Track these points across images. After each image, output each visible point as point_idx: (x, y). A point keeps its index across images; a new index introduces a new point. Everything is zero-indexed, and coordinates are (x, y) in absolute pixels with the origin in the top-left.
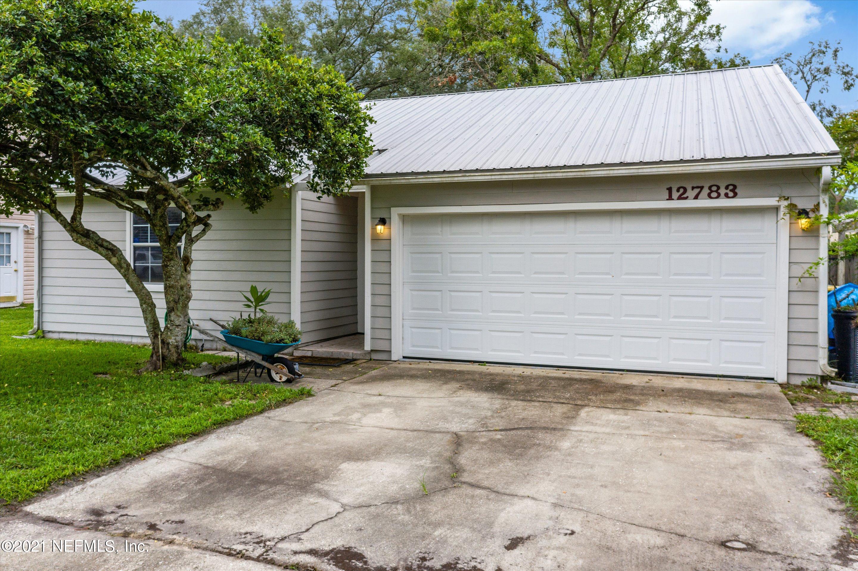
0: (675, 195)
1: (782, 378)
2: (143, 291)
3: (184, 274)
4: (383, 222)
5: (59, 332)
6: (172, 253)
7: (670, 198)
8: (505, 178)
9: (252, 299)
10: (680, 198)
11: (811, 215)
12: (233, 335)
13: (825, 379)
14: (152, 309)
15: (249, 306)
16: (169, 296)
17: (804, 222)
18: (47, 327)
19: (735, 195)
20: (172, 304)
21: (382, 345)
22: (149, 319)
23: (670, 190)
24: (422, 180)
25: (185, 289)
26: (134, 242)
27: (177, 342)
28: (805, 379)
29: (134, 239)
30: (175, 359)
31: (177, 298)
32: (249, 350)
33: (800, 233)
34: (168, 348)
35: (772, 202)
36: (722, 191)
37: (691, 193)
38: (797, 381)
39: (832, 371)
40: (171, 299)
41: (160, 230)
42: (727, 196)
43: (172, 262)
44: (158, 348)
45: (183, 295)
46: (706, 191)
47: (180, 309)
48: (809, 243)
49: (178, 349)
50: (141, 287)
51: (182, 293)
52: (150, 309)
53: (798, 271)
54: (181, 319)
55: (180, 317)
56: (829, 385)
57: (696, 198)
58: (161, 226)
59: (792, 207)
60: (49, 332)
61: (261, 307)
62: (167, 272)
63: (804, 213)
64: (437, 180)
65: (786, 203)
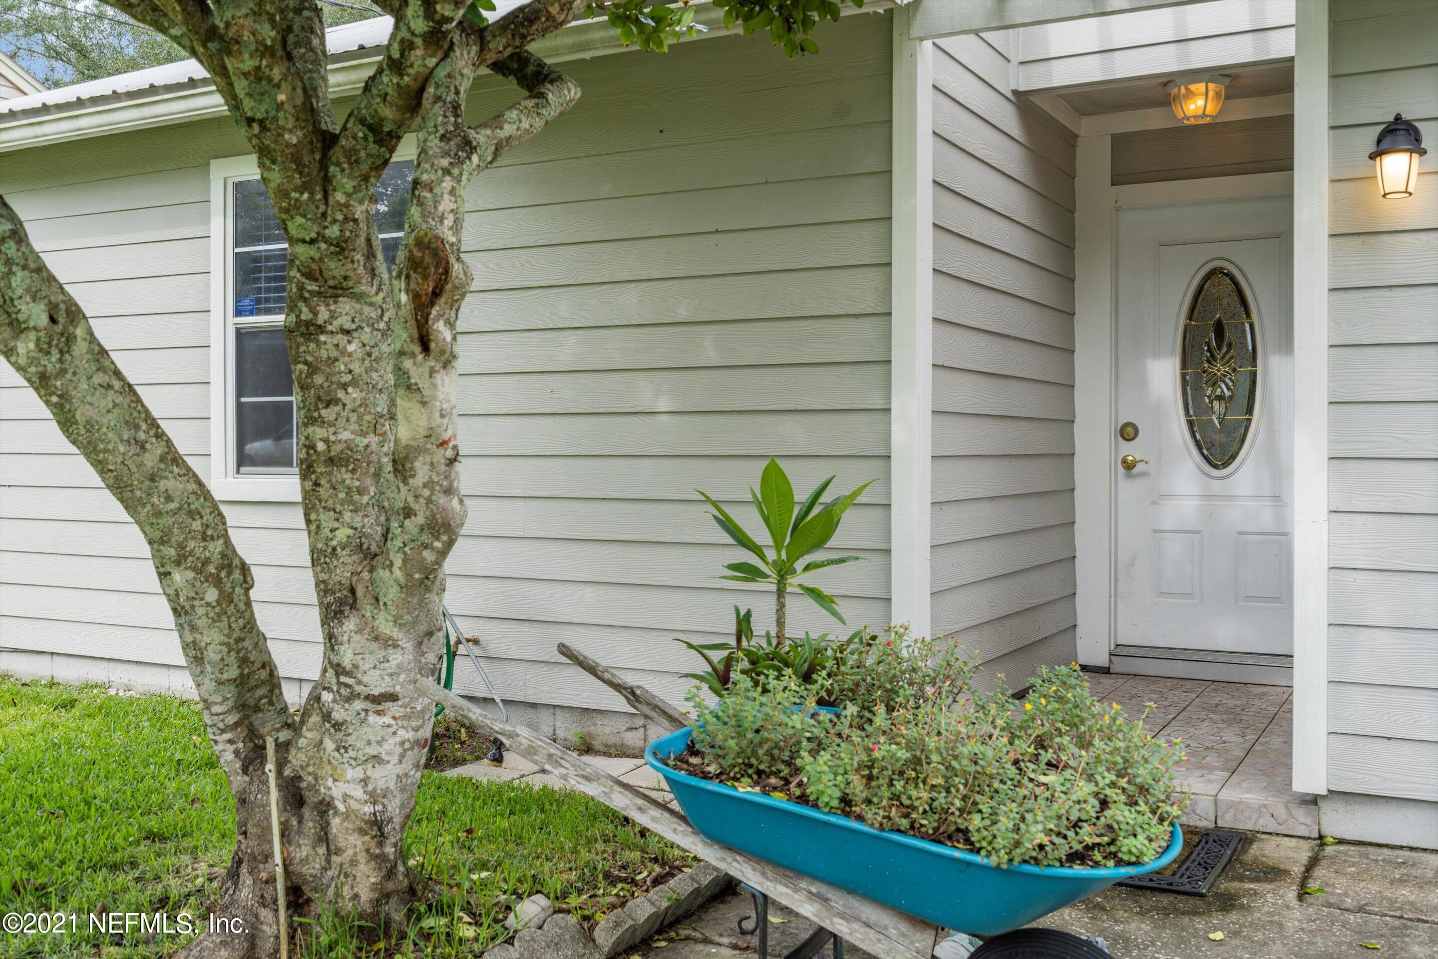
2: (169, 484)
3: (417, 369)
6: (341, 248)
9: (761, 535)
12: (745, 790)
14: (227, 598)
15: (748, 572)
16: (326, 519)
20: (342, 573)
22: (212, 655)
25: (422, 472)
26: (238, 313)
27: (373, 798)
29: (237, 301)
30: (366, 895)
31: (371, 525)
32: (849, 889)
34: (324, 837)
40: (343, 534)
41: (257, 75)
43: (345, 306)
44: (265, 834)
45: (408, 513)
47: (391, 594)
49: (381, 838)
50: (150, 460)
51: (401, 496)
52: (212, 595)
54: (396, 658)
55: (390, 643)
58: (265, 51)
61: (811, 579)
62: (313, 369)
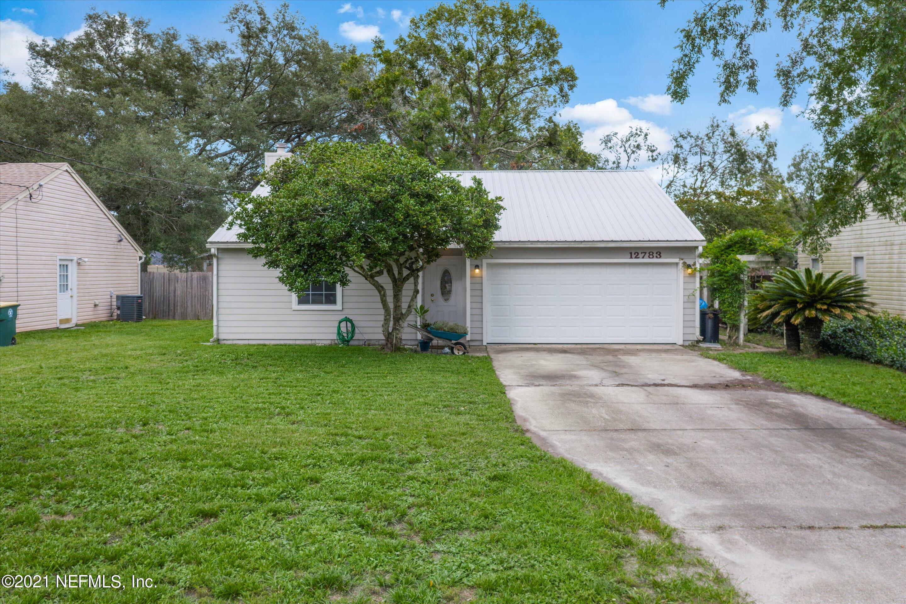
0: (634, 256)
1: (681, 342)
4: (477, 267)
5: (233, 340)
7: (631, 258)
8: (553, 246)
10: (636, 258)
11: (693, 267)
13: (698, 342)
17: (690, 271)
18: (221, 337)
19: (660, 257)
21: (478, 337)
23: (631, 253)
24: (507, 245)
28: (690, 343)
30: (399, 345)
33: (688, 275)
34: (397, 340)
35: (676, 260)
36: (655, 255)
37: (641, 255)
38: (687, 343)
39: (701, 338)
42: (657, 257)
44: (392, 340)
46: (647, 255)
48: (692, 280)
53: (688, 293)
54: (404, 324)
56: (701, 345)
57: (643, 258)
59: (684, 263)
60: (224, 340)
63: (689, 266)
64: (516, 245)
65: (682, 261)
